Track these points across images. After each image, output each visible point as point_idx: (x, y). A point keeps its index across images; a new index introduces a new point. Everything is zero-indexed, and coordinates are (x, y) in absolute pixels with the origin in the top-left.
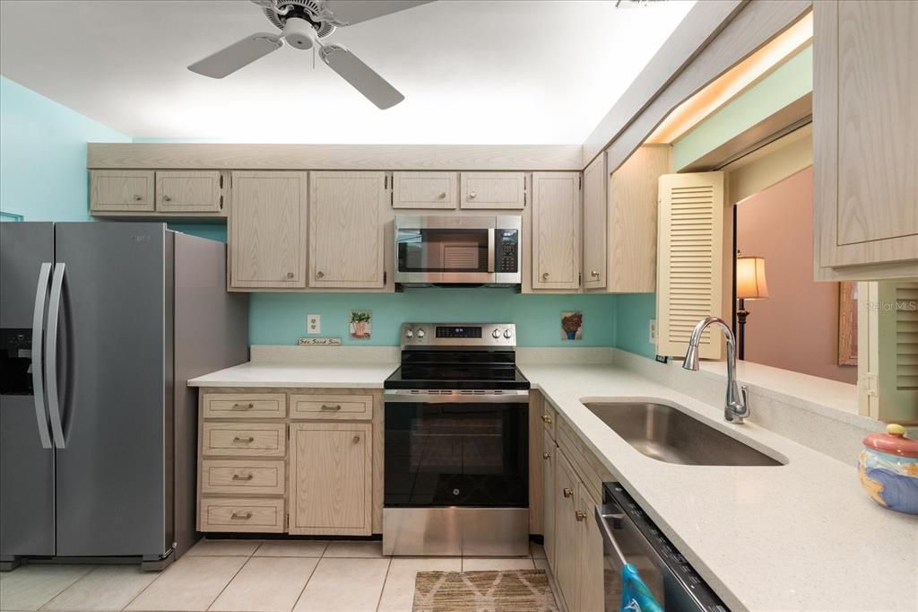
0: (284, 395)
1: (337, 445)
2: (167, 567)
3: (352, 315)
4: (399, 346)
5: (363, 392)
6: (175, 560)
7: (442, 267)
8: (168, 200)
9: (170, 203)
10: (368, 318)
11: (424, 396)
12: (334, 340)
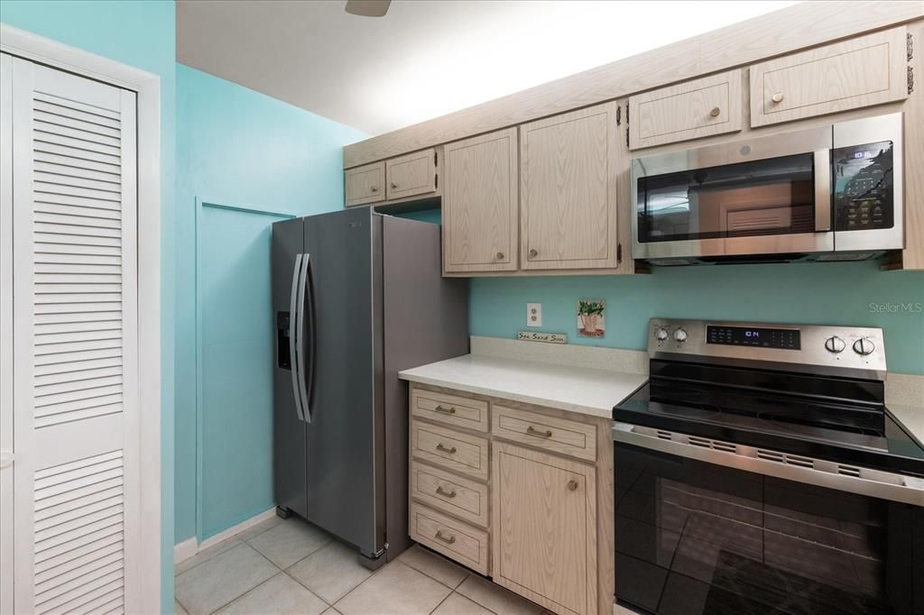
0: (486, 404)
1: (548, 485)
2: (379, 568)
3: (579, 305)
4: (646, 350)
5: (582, 418)
6: (387, 562)
7: (723, 229)
8: (394, 187)
9: (396, 189)
10: (601, 309)
11: (679, 445)
12: (557, 336)
